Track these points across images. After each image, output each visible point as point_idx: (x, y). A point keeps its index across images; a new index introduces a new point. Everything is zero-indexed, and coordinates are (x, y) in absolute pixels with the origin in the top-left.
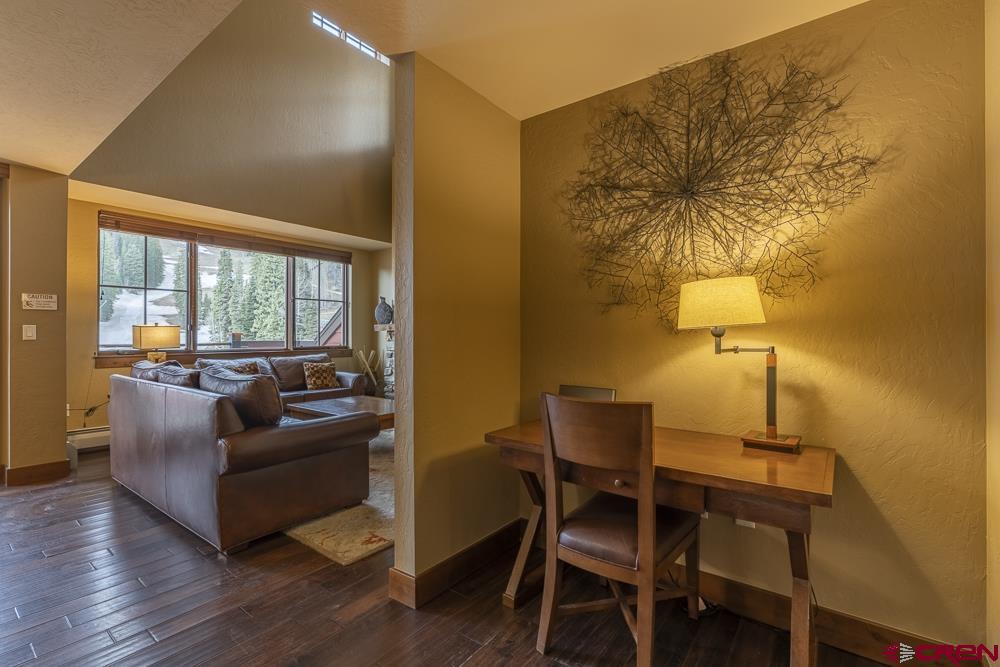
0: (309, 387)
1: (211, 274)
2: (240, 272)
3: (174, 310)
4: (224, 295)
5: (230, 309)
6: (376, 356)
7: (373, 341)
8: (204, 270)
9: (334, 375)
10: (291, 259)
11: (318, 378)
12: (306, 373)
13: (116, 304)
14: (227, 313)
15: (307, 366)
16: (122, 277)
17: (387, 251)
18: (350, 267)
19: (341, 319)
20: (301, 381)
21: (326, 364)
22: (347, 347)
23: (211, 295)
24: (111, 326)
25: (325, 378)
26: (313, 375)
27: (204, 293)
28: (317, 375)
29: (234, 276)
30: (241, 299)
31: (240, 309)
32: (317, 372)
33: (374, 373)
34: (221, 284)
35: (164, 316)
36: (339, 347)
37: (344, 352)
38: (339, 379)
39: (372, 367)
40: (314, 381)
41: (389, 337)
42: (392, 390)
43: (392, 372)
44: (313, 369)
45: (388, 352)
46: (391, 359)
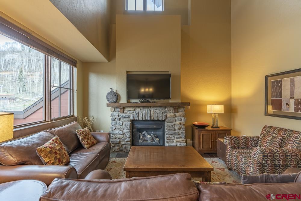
0: (86, 146)
9: (92, 135)
11: (88, 139)
12: (80, 137)
18: (75, 69)
21: (85, 129)
22: (73, 116)
26: (85, 138)
28: (87, 137)
32: (86, 135)
40: (87, 142)
41: (114, 110)
42: (115, 138)
43: (116, 128)
44: (83, 133)
45: (113, 118)
46: (115, 121)
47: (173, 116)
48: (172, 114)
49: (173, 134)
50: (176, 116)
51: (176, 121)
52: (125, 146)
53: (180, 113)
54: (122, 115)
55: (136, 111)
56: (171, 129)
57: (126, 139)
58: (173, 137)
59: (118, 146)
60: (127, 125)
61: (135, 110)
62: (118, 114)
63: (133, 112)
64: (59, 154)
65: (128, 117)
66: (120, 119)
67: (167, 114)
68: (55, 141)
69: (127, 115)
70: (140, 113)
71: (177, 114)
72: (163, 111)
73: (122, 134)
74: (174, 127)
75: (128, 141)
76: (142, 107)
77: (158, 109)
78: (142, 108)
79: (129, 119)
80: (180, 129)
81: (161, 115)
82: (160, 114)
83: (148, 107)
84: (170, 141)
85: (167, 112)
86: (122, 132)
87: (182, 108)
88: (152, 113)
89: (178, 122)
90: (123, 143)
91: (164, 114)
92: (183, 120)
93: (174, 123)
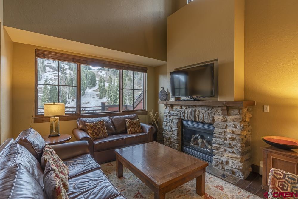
0: (128, 132)
1: (107, 83)
2: (114, 82)
3: (98, 93)
4: (110, 88)
5: (111, 92)
6: (158, 115)
7: (156, 108)
8: (106, 82)
9: (139, 126)
10: (121, 71)
11: (132, 127)
12: (127, 125)
13: (86, 91)
14: (111, 93)
15: (127, 121)
16: (87, 84)
17: (165, 65)
18: (146, 74)
19: (142, 97)
20: (124, 129)
21: (136, 120)
22: (145, 110)
23: (107, 88)
24: (84, 97)
25: (136, 127)
26: (130, 126)
27: (105, 88)
28: (132, 126)
29: (113, 83)
30: (114, 90)
31: (114, 92)
32: (132, 124)
33: (157, 122)
34: (109, 85)
35: (96, 94)
36: (142, 110)
37: (144, 112)
38: (142, 127)
39: (156, 119)
40: (130, 129)
41: (166, 107)
42: (166, 133)
43: (167, 125)
44: (130, 123)
45: (165, 114)
46: (167, 118)
47: (222, 120)
48: (221, 117)
49: (221, 144)
50: (226, 121)
51: (228, 127)
52: (173, 143)
53: (234, 117)
54: (171, 112)
55: (183, 109)
56: (220, 137)
57: (174, 136)
58: (223, 148)
59: (168, 142)
60: (174, 123)
61: (181, 108)
62: (168, 112)
63: (180, 111)
64: (97, 130)
65: (175, 115)
66: (170, 116)
67: (214, 116)
68: (100, 122)
69: (175, 113)
70: (186, 112)
71: (229, 118)
72: (209, 112)
73: (171, 131)
74: (225, 135)
75: (175, 139)
76: (187, 105)
77: (203, 108)
78: (187, 107)
79: (177, 117)
80: (233, 139)
81: (206, 117)
82: (206, 115)
83: (193, 106)
84: (218, 153)
85: (215, 114)
86: (171, 129)
87: (236, 109)
88: (197, 113)
89: (229, 130)
90: (172, 140)
91: (211, 116)
92: (237, 127)
93: (224, 130)
